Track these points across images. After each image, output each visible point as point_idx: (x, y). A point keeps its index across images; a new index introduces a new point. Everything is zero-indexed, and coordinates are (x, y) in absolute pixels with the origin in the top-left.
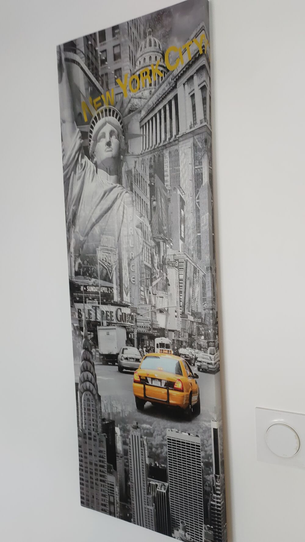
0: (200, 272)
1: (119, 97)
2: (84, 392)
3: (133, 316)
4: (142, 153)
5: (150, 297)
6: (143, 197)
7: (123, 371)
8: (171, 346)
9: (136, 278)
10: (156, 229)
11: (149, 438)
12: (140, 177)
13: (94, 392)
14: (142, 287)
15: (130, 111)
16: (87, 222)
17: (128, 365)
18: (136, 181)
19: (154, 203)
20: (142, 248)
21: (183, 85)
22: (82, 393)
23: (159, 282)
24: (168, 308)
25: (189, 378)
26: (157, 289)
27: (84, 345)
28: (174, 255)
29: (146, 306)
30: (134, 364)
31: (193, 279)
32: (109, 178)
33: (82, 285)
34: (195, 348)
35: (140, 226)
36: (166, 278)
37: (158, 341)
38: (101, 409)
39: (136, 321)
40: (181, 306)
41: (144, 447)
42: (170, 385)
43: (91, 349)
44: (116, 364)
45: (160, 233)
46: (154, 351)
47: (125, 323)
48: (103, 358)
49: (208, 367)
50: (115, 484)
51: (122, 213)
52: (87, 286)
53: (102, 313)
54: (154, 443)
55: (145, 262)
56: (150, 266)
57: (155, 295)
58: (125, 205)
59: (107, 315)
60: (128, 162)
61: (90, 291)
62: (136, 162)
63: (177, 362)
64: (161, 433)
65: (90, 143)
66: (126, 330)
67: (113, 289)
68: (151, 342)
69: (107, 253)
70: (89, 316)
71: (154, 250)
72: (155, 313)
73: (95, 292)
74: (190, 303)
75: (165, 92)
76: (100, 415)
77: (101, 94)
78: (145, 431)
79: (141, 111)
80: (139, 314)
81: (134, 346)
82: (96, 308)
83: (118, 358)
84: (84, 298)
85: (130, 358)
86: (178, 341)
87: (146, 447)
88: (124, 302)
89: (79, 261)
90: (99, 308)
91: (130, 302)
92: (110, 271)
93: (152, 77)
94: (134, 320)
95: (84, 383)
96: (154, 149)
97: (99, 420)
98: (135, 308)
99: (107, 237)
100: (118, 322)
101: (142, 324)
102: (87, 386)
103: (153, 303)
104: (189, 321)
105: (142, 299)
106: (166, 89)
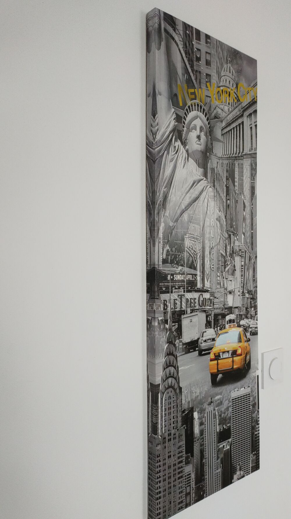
0: (252, 259)
1: (208, 99)
2: (165, 392)
3: (211, 299)
4: (222, 157)
5: (223, 281)
6: (221, 195)
7: (202, 353)
8: (235, 320)
9: (214, 265)
10: (228, 224)
11: (219, 407)
12: (220, 177)
13: (176, 386)
14: (219, 272)
15: (216, 117)
16: (177, 208)
17: (206, 347)
18: (217, 180)
19: (229, 201)
20: (220, 239)
21: (246, 117)
22: (163, 393)
23: (230, 268)
24: (234, 289)
25: (245, 342)
26: (228, 273)
27: (167, 339)
28: (239, 246)
29: (220, 290)
30: (211, 344)
31: (249, 265)
32: (197, 169)
33: (169, 274)
34: (249, 318)
35: (219, 219)
36: (234, 264)
37: (228, 318)
38: (182, 402)
39: (213, 305)
40: (242, 287)
41: (216, 418)
42: (234, 353)
43: (175, 341)
44: (197, 349)
45: (231, 228)
46: (225, 328)
47: (205, 308)
48: (186, 347)
49: (255, 330)
50: (191, 472)
51: (206, 206)
52: (174, 274)
53: (186, 300)
54: (223, 410)
55: (221, 251)
56: (224, 254)
57: (227, 279)
58: (209, 198)
59: (191, 302)
60: (212, 161)
61: (177, 279)
62: (218, 163)
63: (238, 333)
64: (228, 397)
65: (183, 128)
66: (206, 314)
67: (197, 276)
68: (223, 321)
69: (193, 241)
70: (175, 306)
71: (227, 241)
72: (226, 294)
73: (181, 280)
74: (246, 284)
75: (237, 116)
76: (180, 408)
77: (195, 88)
78: (217, 403)
79: (222, 121)
80: (216, 297)
81: (211, 328)
82: (181, 297)
83: (199, 342)
84: (170, 288)
85: (208, 340)
86: (240, 315)
87: (217, 417)
88: (205, 288)
89: (168, 247)
90: (184, 297)
91: (209, 287)
92: (195, 259)
93: (230, 98)
94: (212, 303)
95: (167, 381)
96: (229, 157)
97: (179, 414)
98: (213, 292)
99: (193, 225)
100: (200, 308)
101: (218, 305)
102: (169, 382)
103: (226, 286)
104: (246, 298)
105: (218, 283)
106: (238, 113)
